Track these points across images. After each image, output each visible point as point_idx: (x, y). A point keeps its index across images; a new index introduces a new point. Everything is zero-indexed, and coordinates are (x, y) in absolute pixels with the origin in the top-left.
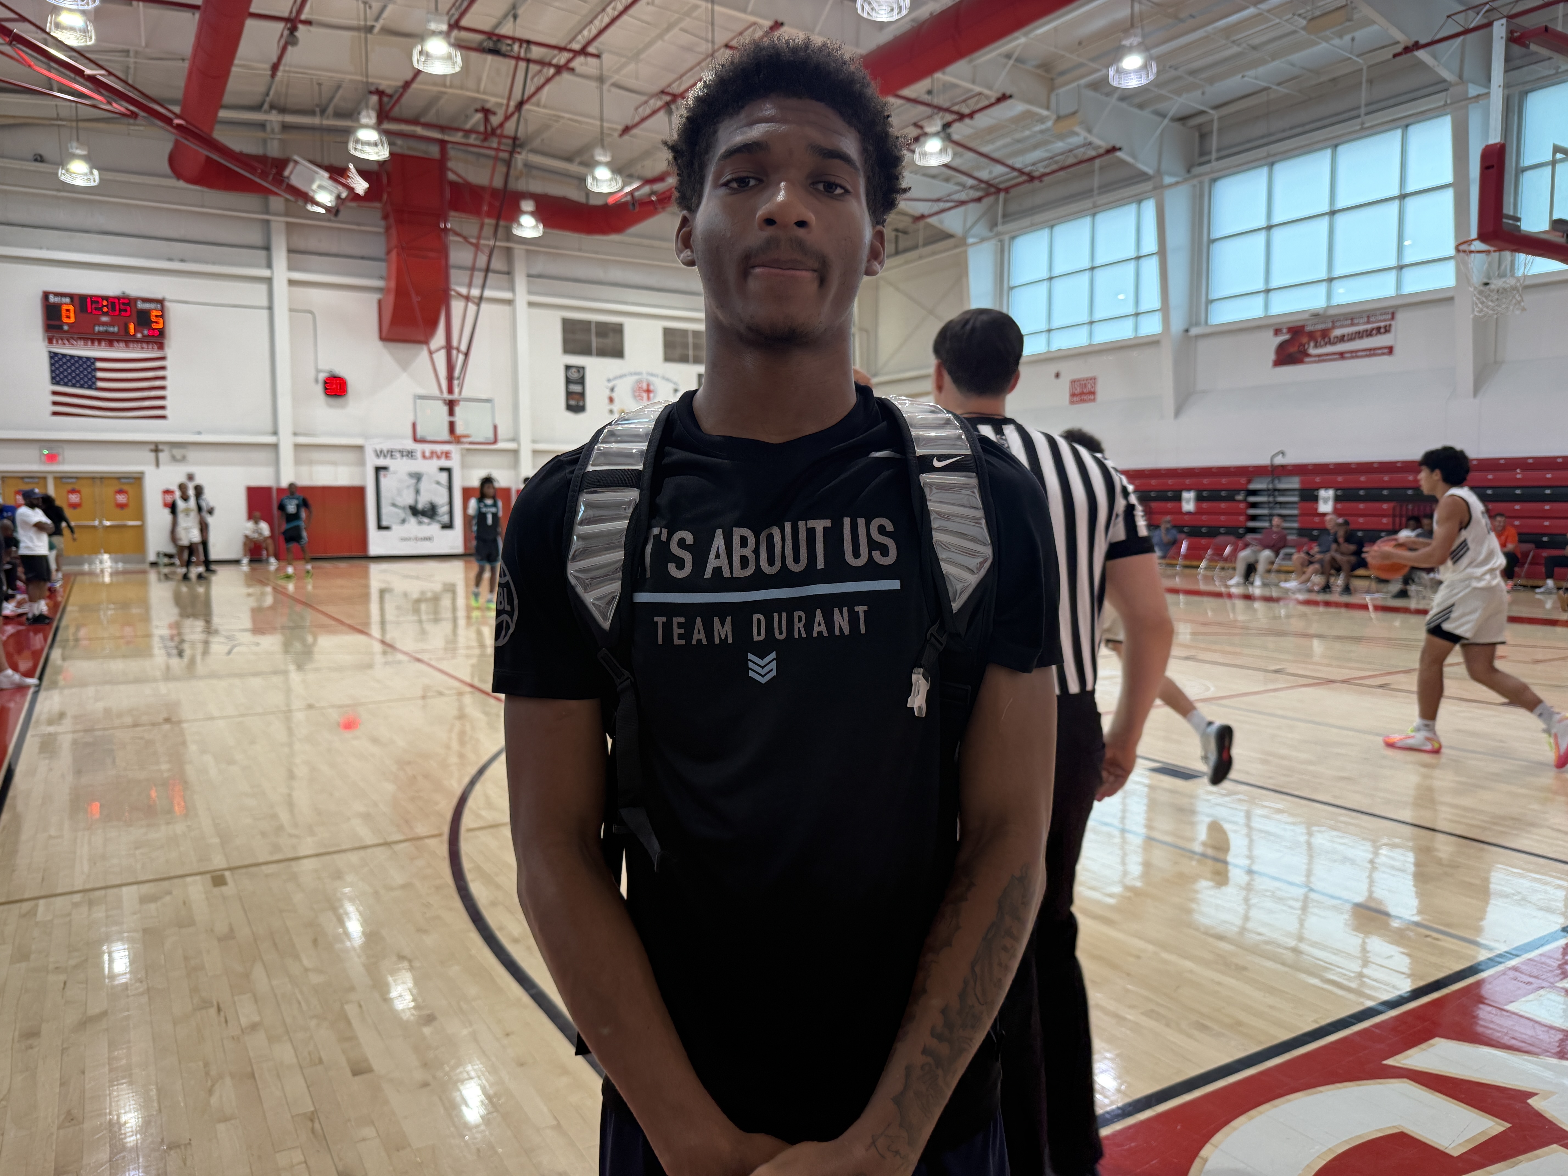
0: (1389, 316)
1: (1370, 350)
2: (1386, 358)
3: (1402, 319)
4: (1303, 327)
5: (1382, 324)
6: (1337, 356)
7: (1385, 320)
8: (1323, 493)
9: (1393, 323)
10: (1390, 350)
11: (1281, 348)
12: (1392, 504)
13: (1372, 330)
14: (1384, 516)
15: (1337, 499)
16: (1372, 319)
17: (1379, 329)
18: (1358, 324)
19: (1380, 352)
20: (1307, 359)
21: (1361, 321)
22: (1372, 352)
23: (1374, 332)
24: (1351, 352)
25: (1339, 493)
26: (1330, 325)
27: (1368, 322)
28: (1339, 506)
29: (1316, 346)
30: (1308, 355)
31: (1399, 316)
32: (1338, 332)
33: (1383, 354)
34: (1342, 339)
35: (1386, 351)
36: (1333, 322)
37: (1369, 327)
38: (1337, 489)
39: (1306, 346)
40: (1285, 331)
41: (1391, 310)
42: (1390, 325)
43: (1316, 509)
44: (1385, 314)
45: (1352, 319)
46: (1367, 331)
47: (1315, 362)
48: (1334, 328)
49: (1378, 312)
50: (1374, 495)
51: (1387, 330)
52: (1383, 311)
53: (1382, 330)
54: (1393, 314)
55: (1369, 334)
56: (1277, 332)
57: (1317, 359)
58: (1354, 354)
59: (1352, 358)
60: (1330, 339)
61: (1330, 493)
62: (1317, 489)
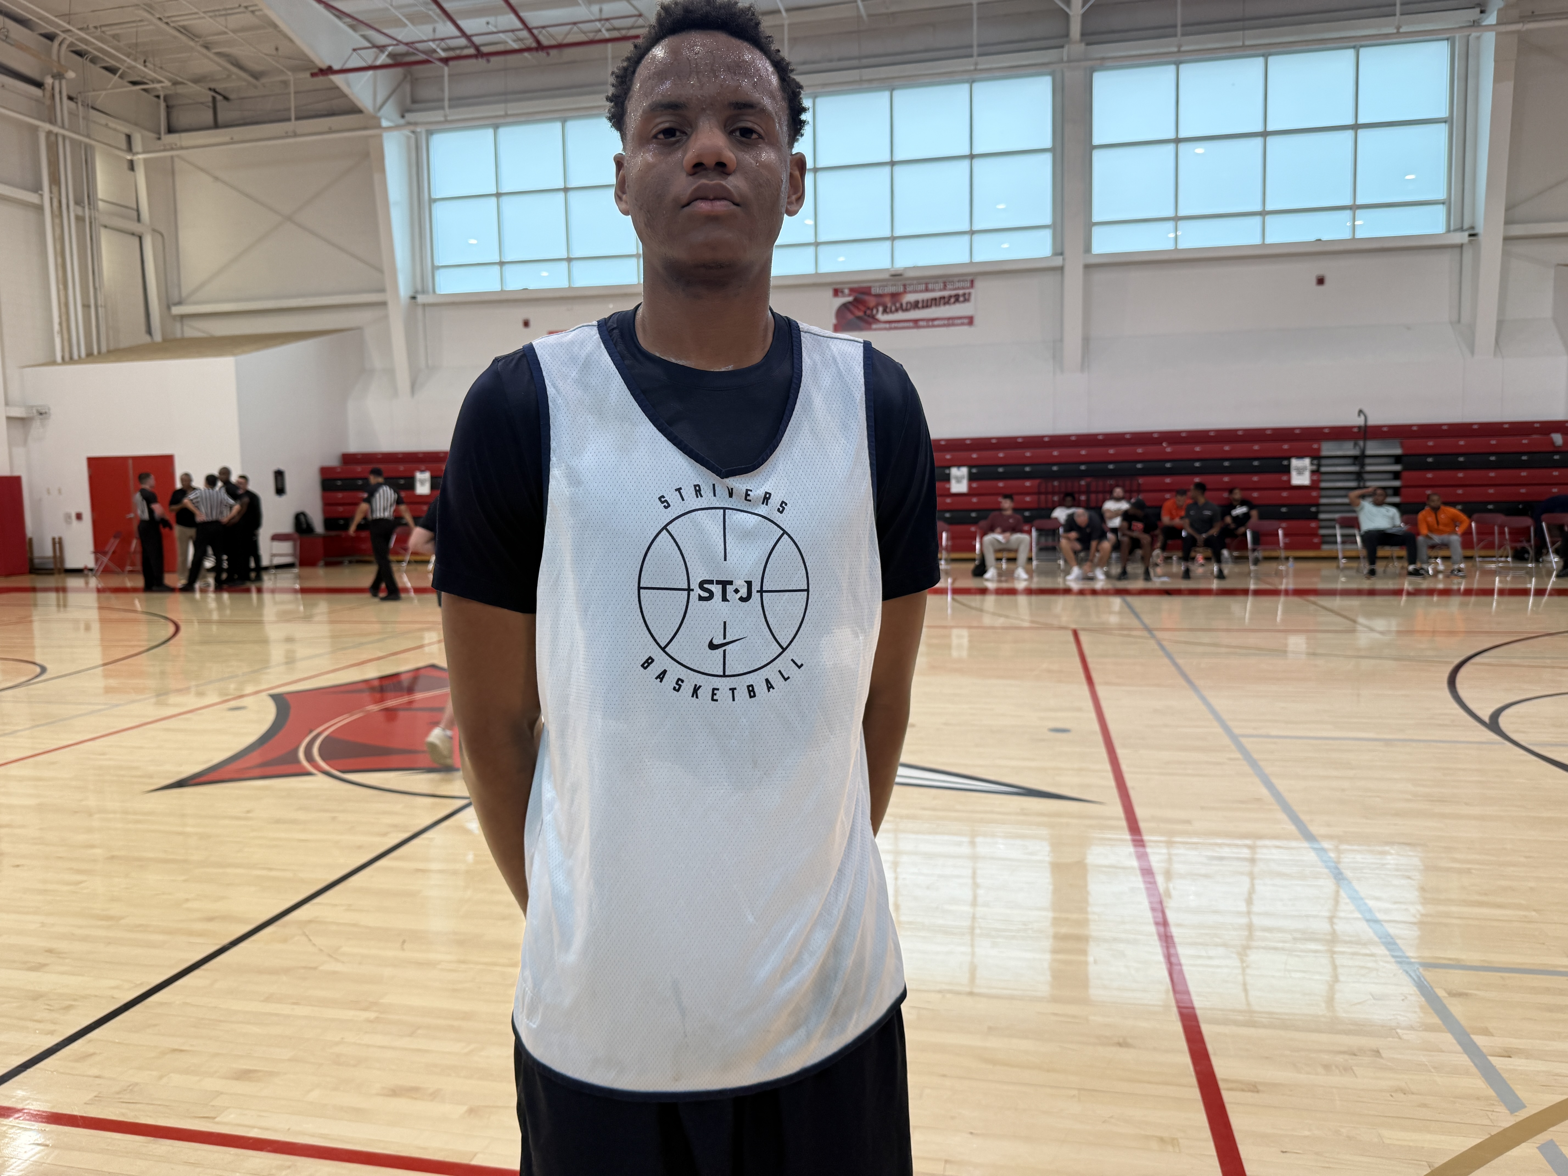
0: (969, 284)
1: (949, 319)
2: (966, 328)
3: (982, 290)
4: (870, 288)
5: (961, 292)
6: (911, 324)
7: (963, 288)
8: (954, 471)
9: (971, 291)
10: (970, 321)
11: (842, 311)
12: (1037, 482)
13: (950, 297)
14: (1028, 494)
15: (972, 478)
16: (949, 287)
17: (957, 297)
18: (933, 290)
19: (959, 321)
20: (874, 326)
21: (937, 286)
22: (950, 322)
23: (952, 300)
24: (928, 320)
25: (974, 470)
26: (901, 289)
27: (945, 288)
28: (974, 485)
29: (885, 311)
30: (878, 321)
31: (978, 284)
32: (910, 298)
33: (962, 324)
34: (916, 305)
35: (966, 321)
36: (905, 286)
37: (946, 293)
38: (970, 467)
39: (875, 311)
40: (847, 291)
41: (970, 278)
42: (970, 294)
43: (949, 489)
44: (963, 281)
45: (927, 284)
46: (944, 298)
47: (885, 329)
48: (905, 292)
49: (956, 279)
50: (1015, 472)
51: (966, 298)
52: (961, 277)
53: (961, 299)
54: (972, 282)
55: (944, 301)
56: (837, 292)
57: (887, 326)
58: (931, 323)
59: (928, 327)
60: (901, 305)
61: (964, 471)
62: (949, 467)
